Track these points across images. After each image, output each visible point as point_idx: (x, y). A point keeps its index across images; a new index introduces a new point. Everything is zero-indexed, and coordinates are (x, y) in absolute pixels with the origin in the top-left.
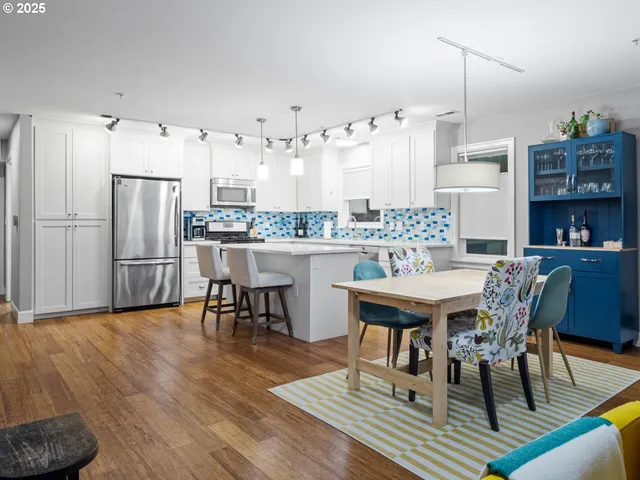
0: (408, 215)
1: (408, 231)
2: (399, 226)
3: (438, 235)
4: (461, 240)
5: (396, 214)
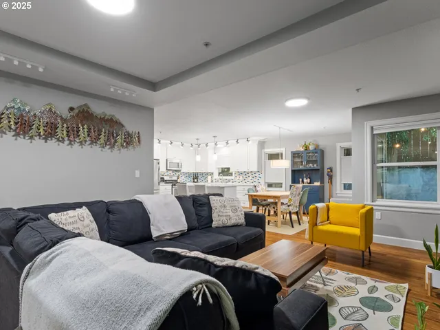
0: (245, 174)
1: (245, 179)
2: (241, 178)
3: (257, 181)
4: (265, 183)
5: (240, 173)
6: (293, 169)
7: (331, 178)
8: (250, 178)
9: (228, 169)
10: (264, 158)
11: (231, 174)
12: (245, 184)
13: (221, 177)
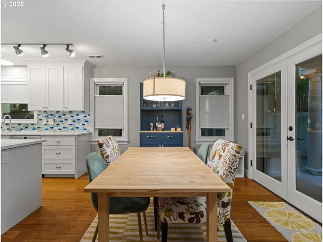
0: (58, 115)
1: (58, 125)
2: (51, 122)
3: (81, 127)
4: (95, 129)
5: (49, 114)
6: (142, 109)
7: (189, 121)
8: (69, 122)
9: (25, 106)
10: (94, 91)
11: (32, 117)
12: (58, 133)
13: (7, 121)
